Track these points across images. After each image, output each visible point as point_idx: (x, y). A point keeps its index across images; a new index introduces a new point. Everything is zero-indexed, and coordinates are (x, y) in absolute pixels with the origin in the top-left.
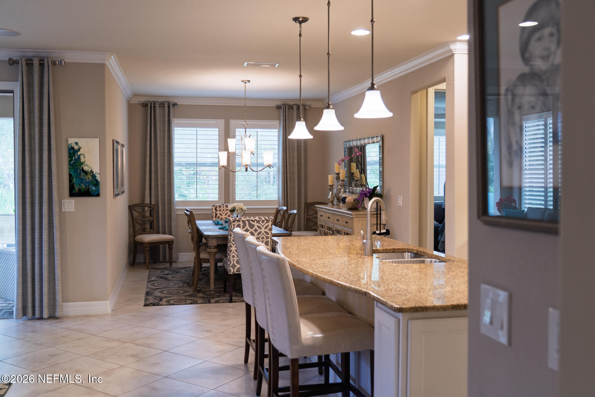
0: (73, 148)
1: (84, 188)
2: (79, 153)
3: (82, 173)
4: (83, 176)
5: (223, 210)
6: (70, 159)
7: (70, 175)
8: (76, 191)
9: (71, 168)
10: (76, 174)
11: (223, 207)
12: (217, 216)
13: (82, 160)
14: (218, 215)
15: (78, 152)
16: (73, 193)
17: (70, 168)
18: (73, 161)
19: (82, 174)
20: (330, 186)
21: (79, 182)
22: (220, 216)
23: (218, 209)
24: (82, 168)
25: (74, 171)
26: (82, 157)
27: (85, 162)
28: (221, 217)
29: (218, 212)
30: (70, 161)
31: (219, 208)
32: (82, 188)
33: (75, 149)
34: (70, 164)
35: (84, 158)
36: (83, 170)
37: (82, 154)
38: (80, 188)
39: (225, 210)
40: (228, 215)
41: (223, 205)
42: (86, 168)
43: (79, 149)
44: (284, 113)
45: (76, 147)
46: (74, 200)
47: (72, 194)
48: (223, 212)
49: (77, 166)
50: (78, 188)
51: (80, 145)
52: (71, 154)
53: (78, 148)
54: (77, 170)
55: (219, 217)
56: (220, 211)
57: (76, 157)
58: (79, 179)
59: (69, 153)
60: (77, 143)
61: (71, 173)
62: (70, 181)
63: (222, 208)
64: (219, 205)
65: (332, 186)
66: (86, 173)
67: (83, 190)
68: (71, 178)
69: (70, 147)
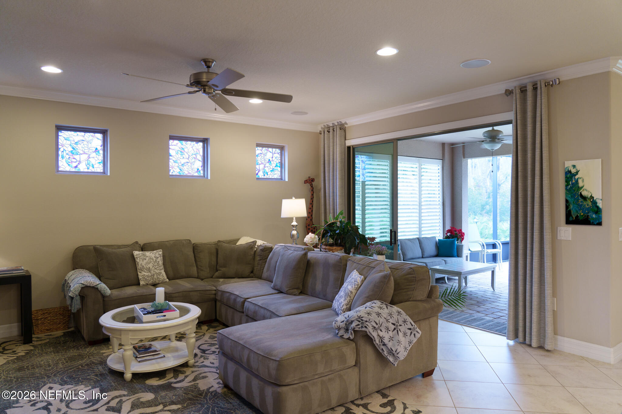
0: (570, 172)
1: (583, 215)
2: (576, 177)
3: (580, 198)
4: (582, 202)
6: (566, 184)
7: (567, 201)
8: (573, 218)
9: (568, 193)
10: (573, 199)
13: (581, 184)
15: (575, 175)
16: (571, 220)
17: (566, 194)
18: (570, 186)
19: (580, 200)
21: (577, 209)
24: (581, 193)
25: (572, 197)
26: (580, 181)
27: (583, 186)
30: (567, 186)
32: (580, 215)
33: (573, 173)
34: (566, 189)
35: (583, 182)
36: (581, 195)
37: (580, 178)
38: (577, 215)
42: (584, 193)
43: (577, 173)
45: (573, 171)
46: (571, 228)
47: (569, 222)
49: (574, 190)
50: (576, 216)
51: (578, 168)
52: (568, 178)
53: (575, 171)
54: (575, 195)
57: (574, 181)
58: (577, 205)
59: (566, 177)
60: (574, 166)
61: (568, 199)
62: (567, 207)
66: (585, 198)
67: (581, 218)
68: (567, 204)
69: (567, 170)
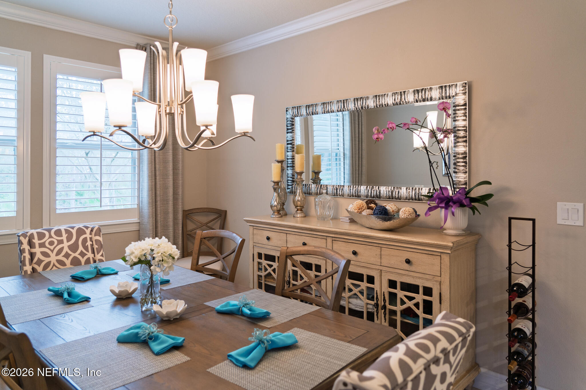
5: (51, 243)
11: (50, 237)
12: (35, 260)
14: (39, 256)
20: (274, 182)
22: (42, 258)
23: (36, 241)
28: (47, 260)
29: (37, 250)
31: (39, 239)
39: (56, 243)
40: (63, 253)
41: (49, 231)
44: (152, 58)
48: (52, 248)
55: (39, 262)
56: (42, 245)
63: (46, 240)
64: (39, 230)
65: (277, 183)
